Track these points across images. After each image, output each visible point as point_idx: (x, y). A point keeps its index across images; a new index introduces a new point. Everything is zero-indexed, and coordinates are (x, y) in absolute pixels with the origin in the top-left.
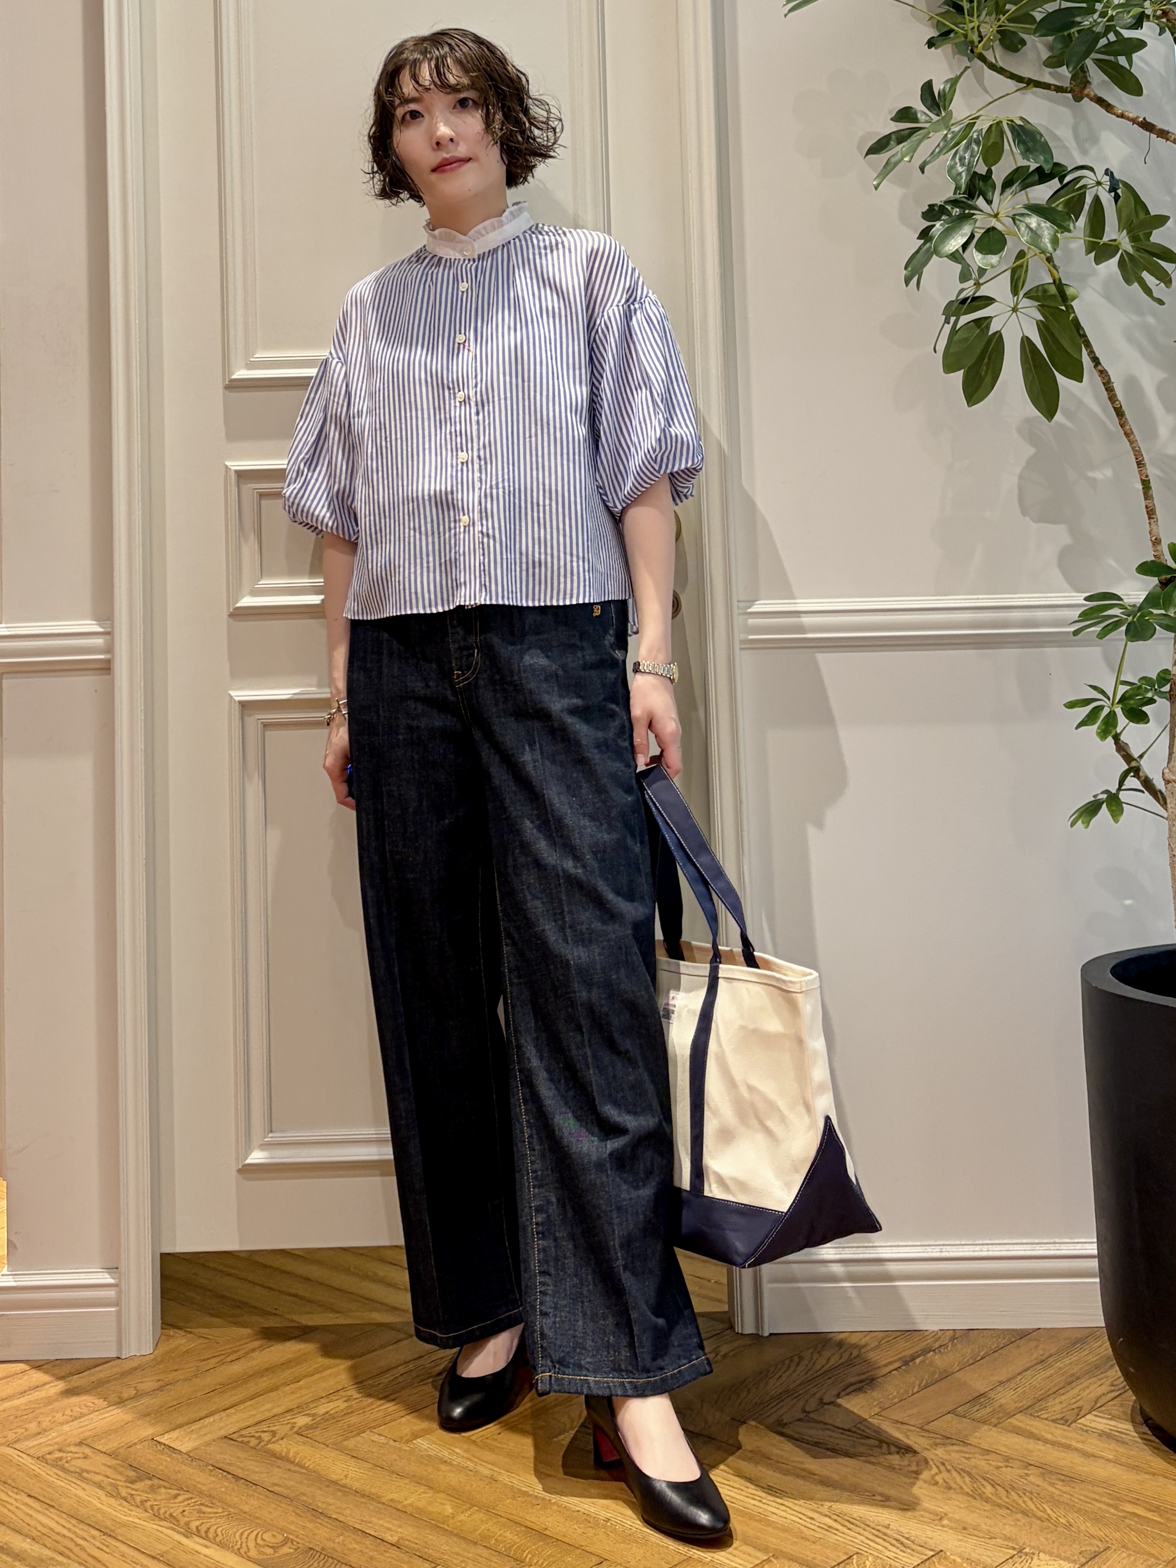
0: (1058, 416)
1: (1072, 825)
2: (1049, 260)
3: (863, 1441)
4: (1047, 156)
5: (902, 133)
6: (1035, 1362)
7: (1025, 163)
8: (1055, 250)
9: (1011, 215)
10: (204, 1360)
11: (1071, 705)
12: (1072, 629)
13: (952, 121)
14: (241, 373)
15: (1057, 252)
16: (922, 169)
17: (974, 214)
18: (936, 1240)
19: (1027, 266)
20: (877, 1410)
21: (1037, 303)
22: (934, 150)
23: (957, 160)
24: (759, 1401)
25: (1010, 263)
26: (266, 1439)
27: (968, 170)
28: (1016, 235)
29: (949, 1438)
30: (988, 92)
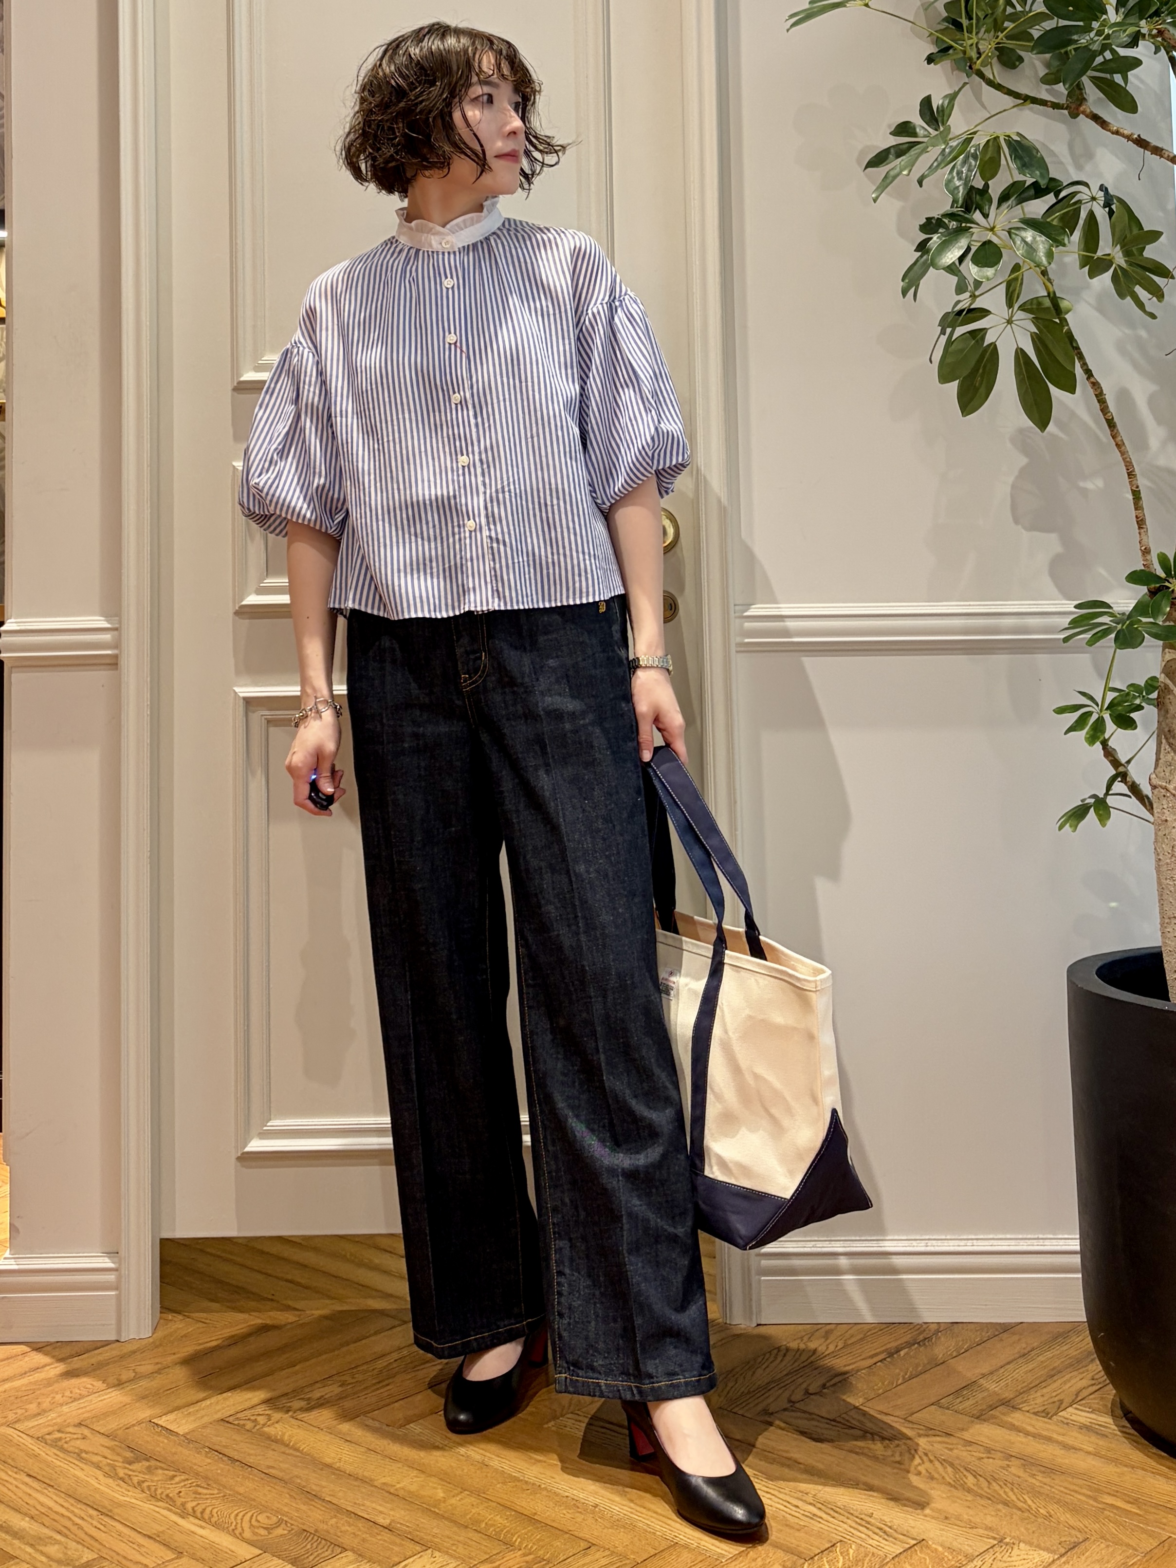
0: (1051, 427)
1: (1060, 829)
2: (1044, 273)
3: (848, 1431)
4: (1043, 171)
5: (901, 147)
6: (1017, 1356)
7: (1021, 178)
8: (1050, 264)
9: (1007, 228)
10: (201, 1344)
11: (1061, 711)
12: (1062, 636)
13: (950, 136)
14: (246, 376)
15: (1053, 265)
16: (920, 183)
17: (971, 228)
18: (922, 1235)
19: (1022, 279)
21: (1031, 316)
22: (932, 164)
23: (955, 174)
24: (746, 1391)
25: (1006, 276)
26: (262, 1422)
27: (965, 184)
28: (1011, 248)
29: (931, 1429)
30: (985, 108)
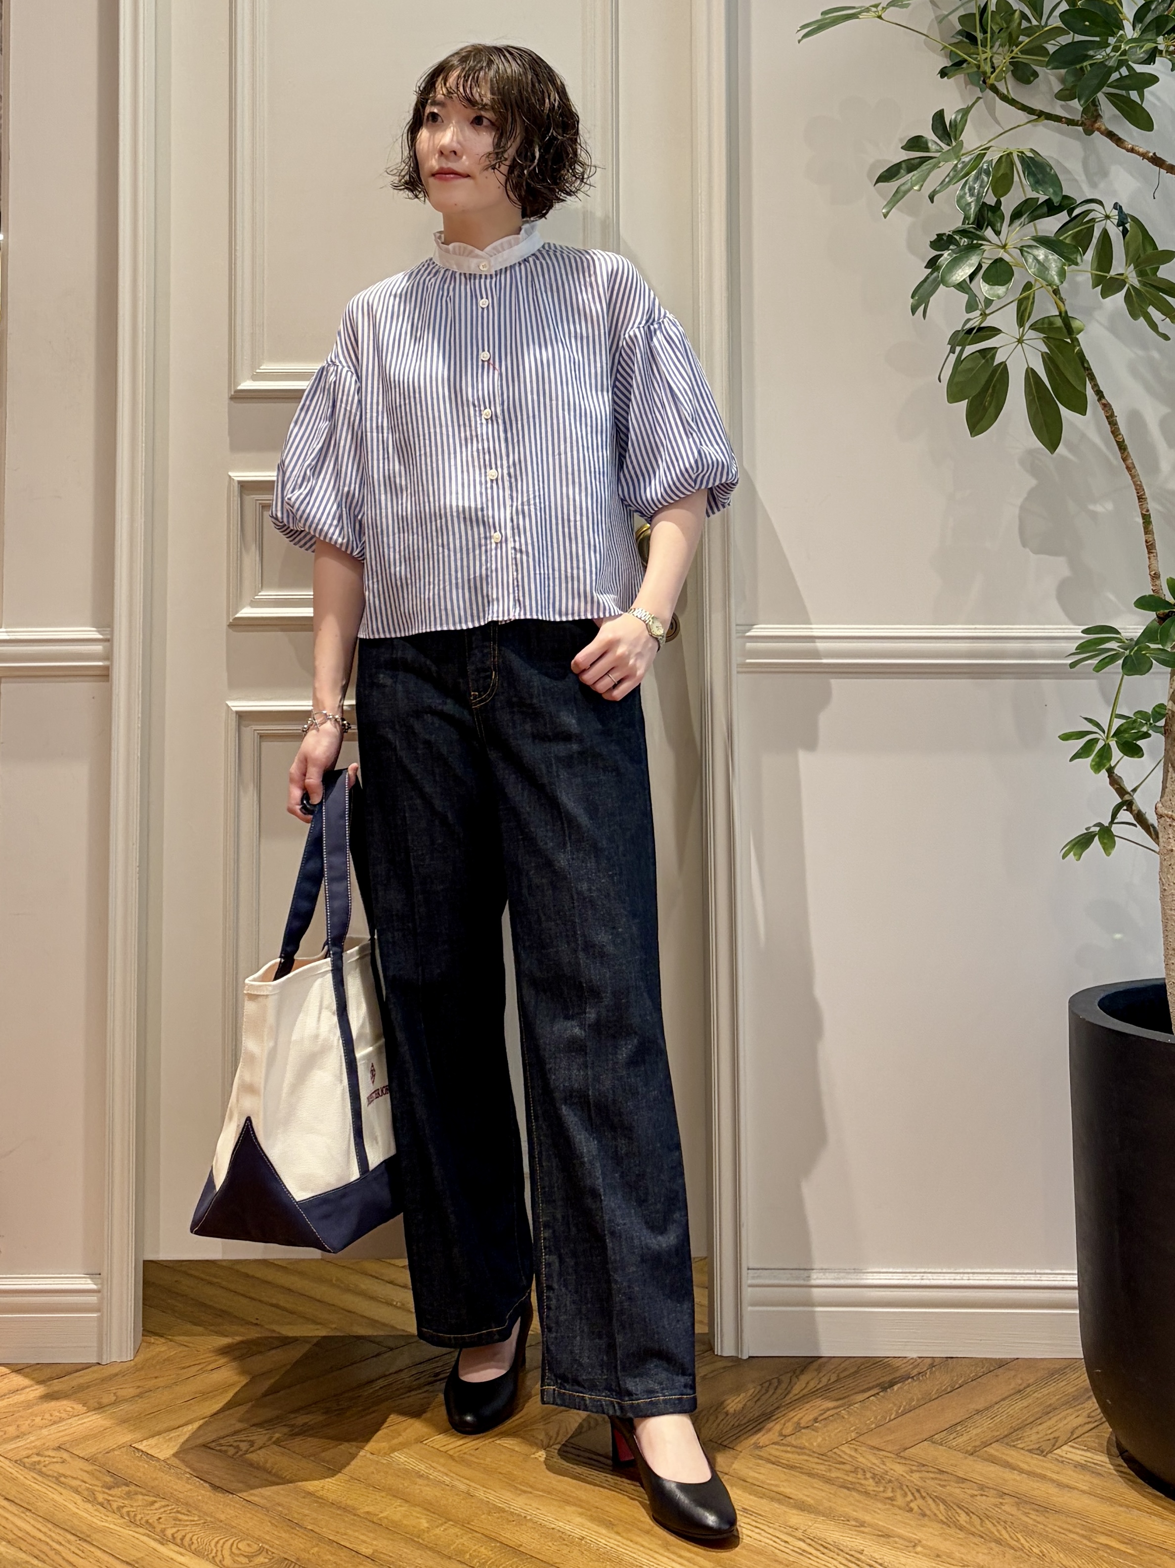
0: (1061, 449)
1: (1064, 857)
2: (1056, 292)
3: (838, 1466)
4: (1056, 189)
5: (913, 162)
6: (1012, 1392)
7: (1034, 195)
8: (1062, 283)
9: (1019, 246)
10: (184, 1368)
11: (1066, 737)
12: (1070, 662)
13: (963, 151)
14: (247, 385)
15: (1065, 284)
16: (931, 198)
17: (982, 245)
18: (917, 1268)
19: (1034, 298)
20: (853, 1435)
21: (1042, 335)
22: (944, 180)
23: (967, 190)
24: (736, 1424)
25: (1017, 295)
26: (244, 1449)
27: (978, 200)
28: (1023, 267)
29: (924, 1465)
30: (998, 123)
